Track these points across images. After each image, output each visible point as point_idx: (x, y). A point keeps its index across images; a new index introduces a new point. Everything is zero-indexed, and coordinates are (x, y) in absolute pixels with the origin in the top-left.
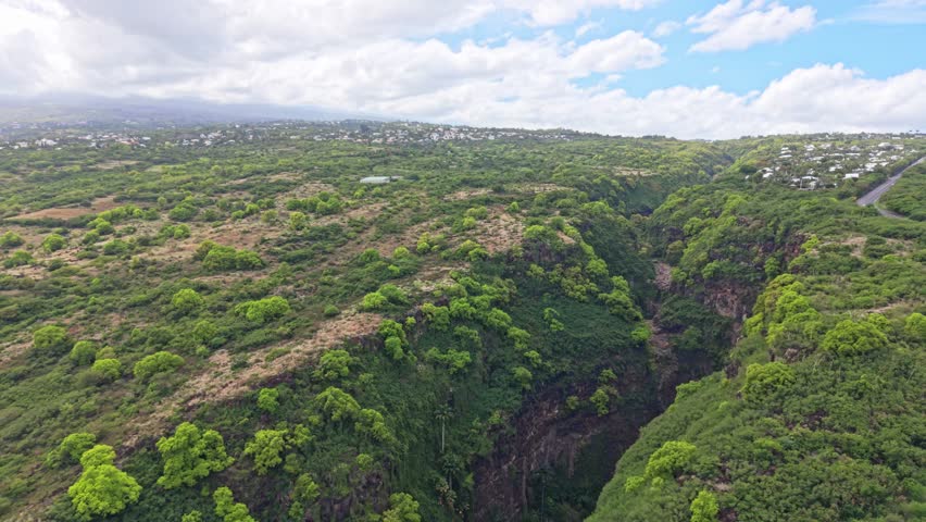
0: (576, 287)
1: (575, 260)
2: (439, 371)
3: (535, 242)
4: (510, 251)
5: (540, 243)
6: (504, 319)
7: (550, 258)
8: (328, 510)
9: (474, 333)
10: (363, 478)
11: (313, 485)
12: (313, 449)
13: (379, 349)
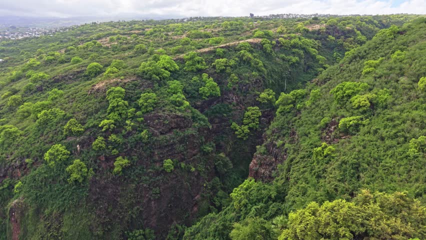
0: (350, 46)
1: (351, 35)
2: (285, 62)
3: (332, 26)
4: (320, 30)
5: (334, 27)
6: (315, 52)
7: (339, 33)
8: (241, 87)
9: (301, 52)
10: (254, 79)
11: (236, 77)
12: (236, 68)
13: (261, 49)
